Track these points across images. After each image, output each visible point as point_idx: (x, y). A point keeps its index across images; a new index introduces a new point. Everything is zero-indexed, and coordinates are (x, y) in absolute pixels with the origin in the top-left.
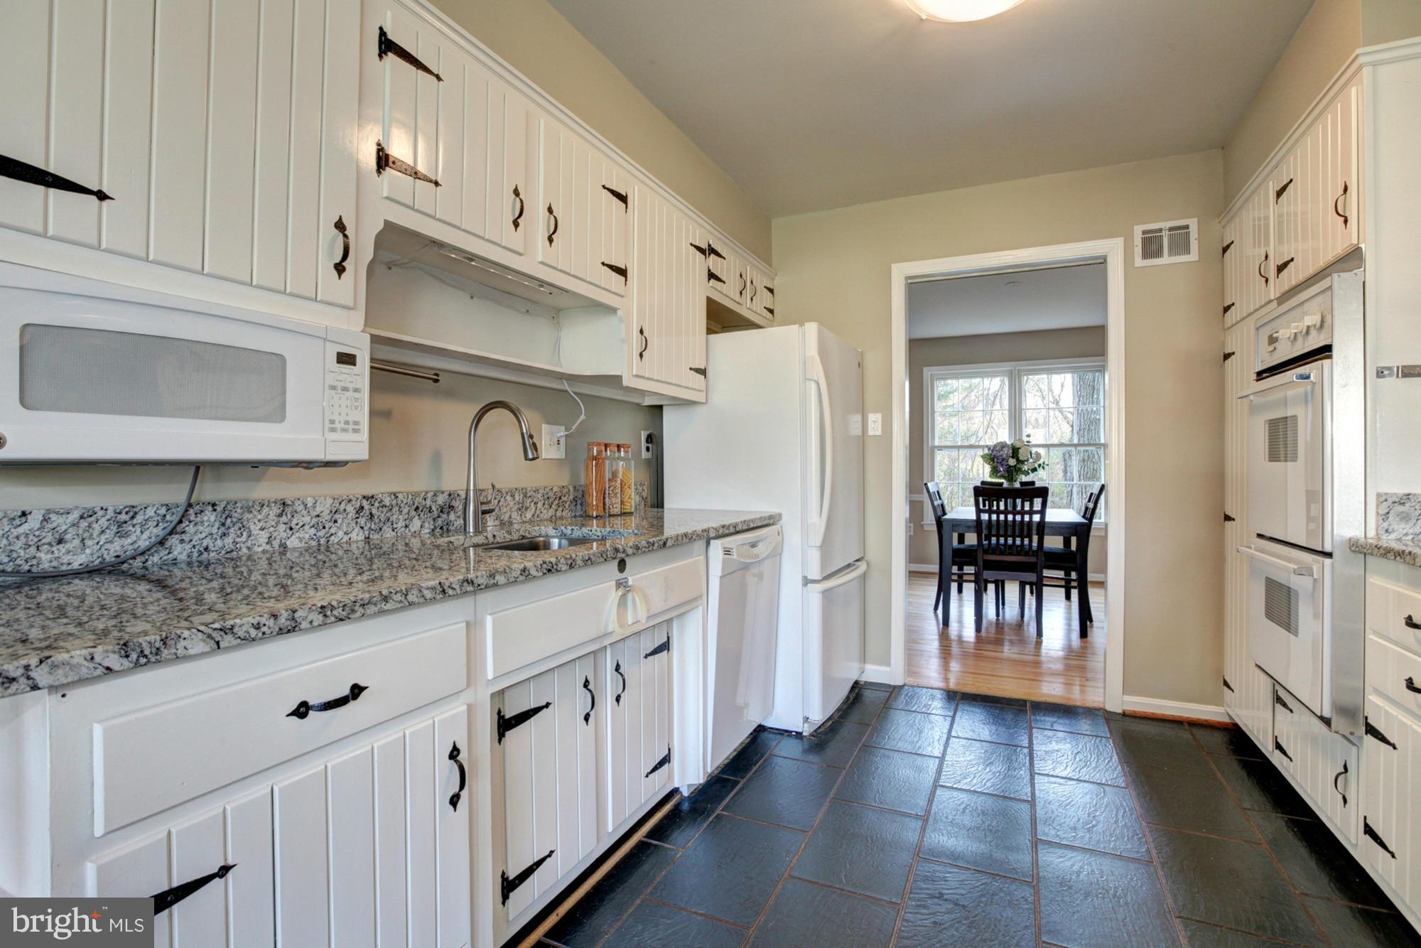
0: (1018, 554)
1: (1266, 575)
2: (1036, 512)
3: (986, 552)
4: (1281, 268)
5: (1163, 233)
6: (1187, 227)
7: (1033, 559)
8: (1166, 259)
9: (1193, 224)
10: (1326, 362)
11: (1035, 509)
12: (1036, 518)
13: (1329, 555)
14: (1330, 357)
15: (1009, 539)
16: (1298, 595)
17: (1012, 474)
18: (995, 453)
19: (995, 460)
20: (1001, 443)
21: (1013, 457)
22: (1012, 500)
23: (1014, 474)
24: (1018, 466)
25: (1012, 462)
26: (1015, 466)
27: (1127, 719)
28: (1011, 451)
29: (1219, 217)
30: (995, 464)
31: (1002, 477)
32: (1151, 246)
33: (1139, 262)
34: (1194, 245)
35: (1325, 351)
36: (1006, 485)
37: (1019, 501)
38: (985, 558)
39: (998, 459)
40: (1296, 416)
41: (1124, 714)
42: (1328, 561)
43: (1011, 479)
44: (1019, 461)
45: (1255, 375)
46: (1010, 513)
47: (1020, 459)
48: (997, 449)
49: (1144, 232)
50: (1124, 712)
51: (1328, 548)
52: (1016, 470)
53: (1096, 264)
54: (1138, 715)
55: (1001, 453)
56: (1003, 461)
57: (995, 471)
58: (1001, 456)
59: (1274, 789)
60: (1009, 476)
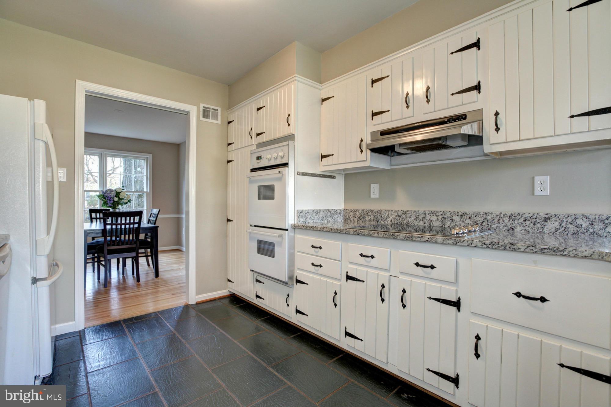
0: (123, 244)
1: (258, 239)
2: (136, 223)
3: (109, 245)
4: (258, 135)
5: (210, 110)
6: (217, 110)
7: (134, 246)
8: (210, 120)
9: (219, 109)
10: (287, 168)
11: (135, 221)
12: (136, 226)
13: (287, 230)
14: (288, 167)
15: (113, 237)
16: (274, 244)
17: (115, 205)
18: (106, 194)
19: (106, 198)
20: (110, 189)
21: (116, 196)
22: (115, 218)
23: (116, 205)
24: (119, 201)
25: (116, 199)
26: (117, 201)
27: (199, 305)
28: (115, 194)
29: (227, 110)
30: (106, 200)
31: (110, 207)
32: (206, 113)
33: (202, 119)
34: (219, 117)
35: (286, 165)
36: (111, 210)
37: (119, 219)
38: (108, 248)
39: (108, 198)
40: (274, 185)
41: (197, 304)
42: (287, 232)
43: (114, 208)
44: (120, 199)
45: (250, 170)
46: (114, 224)
47: (120, 198)
48: (108, 192)
49: (204, 107)
50: (196, 303)
51: (287, 228)
52: (117, 203)
53: (184, 114)
54: (201, 302)
55: (110, 194)
56: (110, 199)
57: (105, 203)
58: (110, 196)
59: (255, 311)
60: (113, 206)
